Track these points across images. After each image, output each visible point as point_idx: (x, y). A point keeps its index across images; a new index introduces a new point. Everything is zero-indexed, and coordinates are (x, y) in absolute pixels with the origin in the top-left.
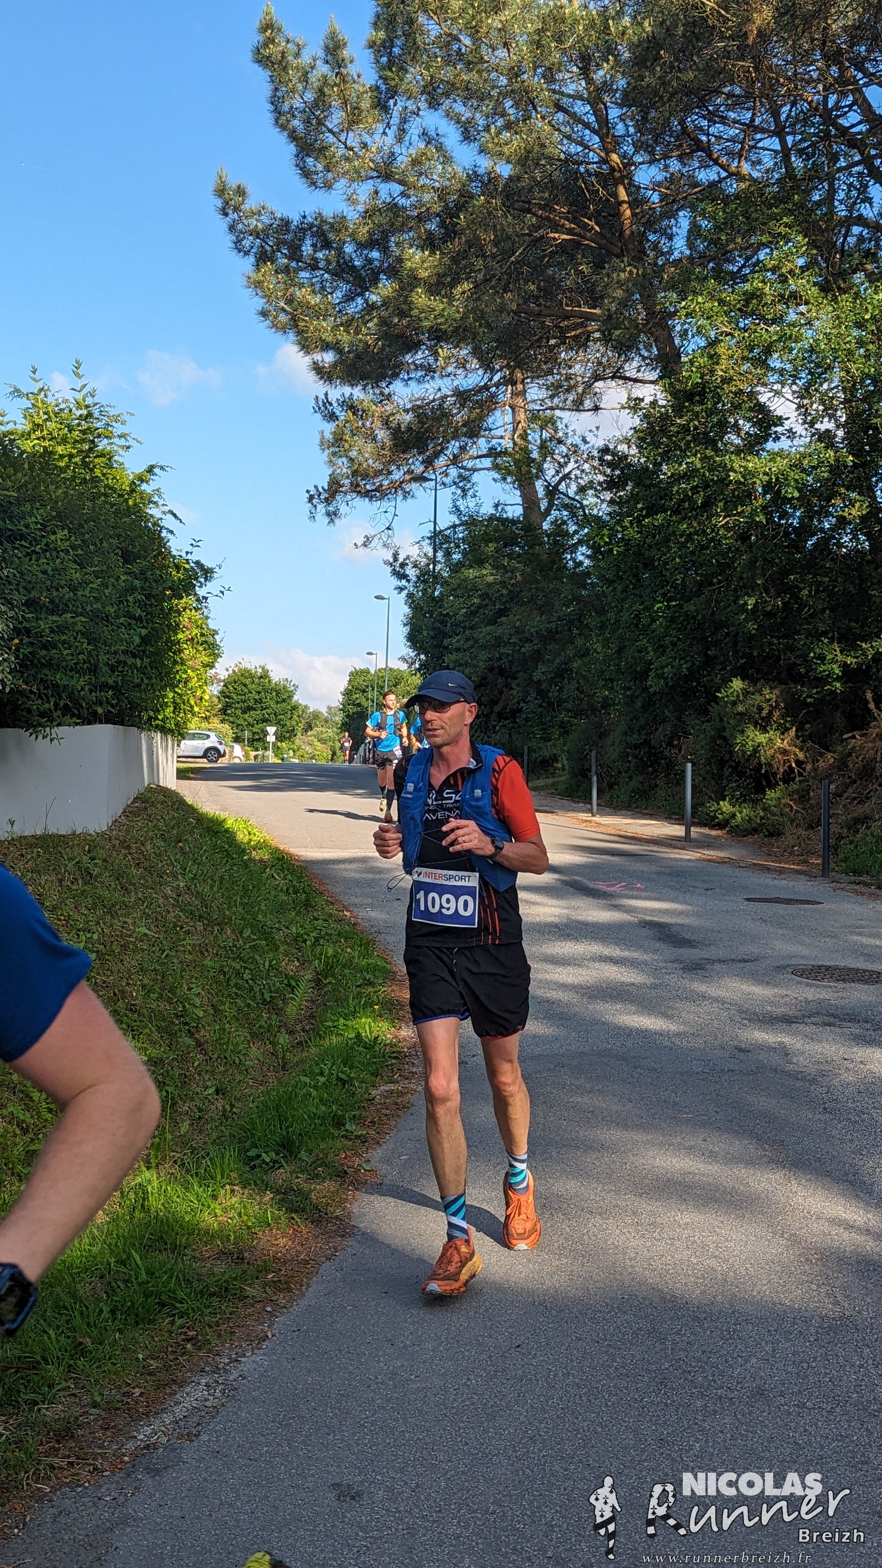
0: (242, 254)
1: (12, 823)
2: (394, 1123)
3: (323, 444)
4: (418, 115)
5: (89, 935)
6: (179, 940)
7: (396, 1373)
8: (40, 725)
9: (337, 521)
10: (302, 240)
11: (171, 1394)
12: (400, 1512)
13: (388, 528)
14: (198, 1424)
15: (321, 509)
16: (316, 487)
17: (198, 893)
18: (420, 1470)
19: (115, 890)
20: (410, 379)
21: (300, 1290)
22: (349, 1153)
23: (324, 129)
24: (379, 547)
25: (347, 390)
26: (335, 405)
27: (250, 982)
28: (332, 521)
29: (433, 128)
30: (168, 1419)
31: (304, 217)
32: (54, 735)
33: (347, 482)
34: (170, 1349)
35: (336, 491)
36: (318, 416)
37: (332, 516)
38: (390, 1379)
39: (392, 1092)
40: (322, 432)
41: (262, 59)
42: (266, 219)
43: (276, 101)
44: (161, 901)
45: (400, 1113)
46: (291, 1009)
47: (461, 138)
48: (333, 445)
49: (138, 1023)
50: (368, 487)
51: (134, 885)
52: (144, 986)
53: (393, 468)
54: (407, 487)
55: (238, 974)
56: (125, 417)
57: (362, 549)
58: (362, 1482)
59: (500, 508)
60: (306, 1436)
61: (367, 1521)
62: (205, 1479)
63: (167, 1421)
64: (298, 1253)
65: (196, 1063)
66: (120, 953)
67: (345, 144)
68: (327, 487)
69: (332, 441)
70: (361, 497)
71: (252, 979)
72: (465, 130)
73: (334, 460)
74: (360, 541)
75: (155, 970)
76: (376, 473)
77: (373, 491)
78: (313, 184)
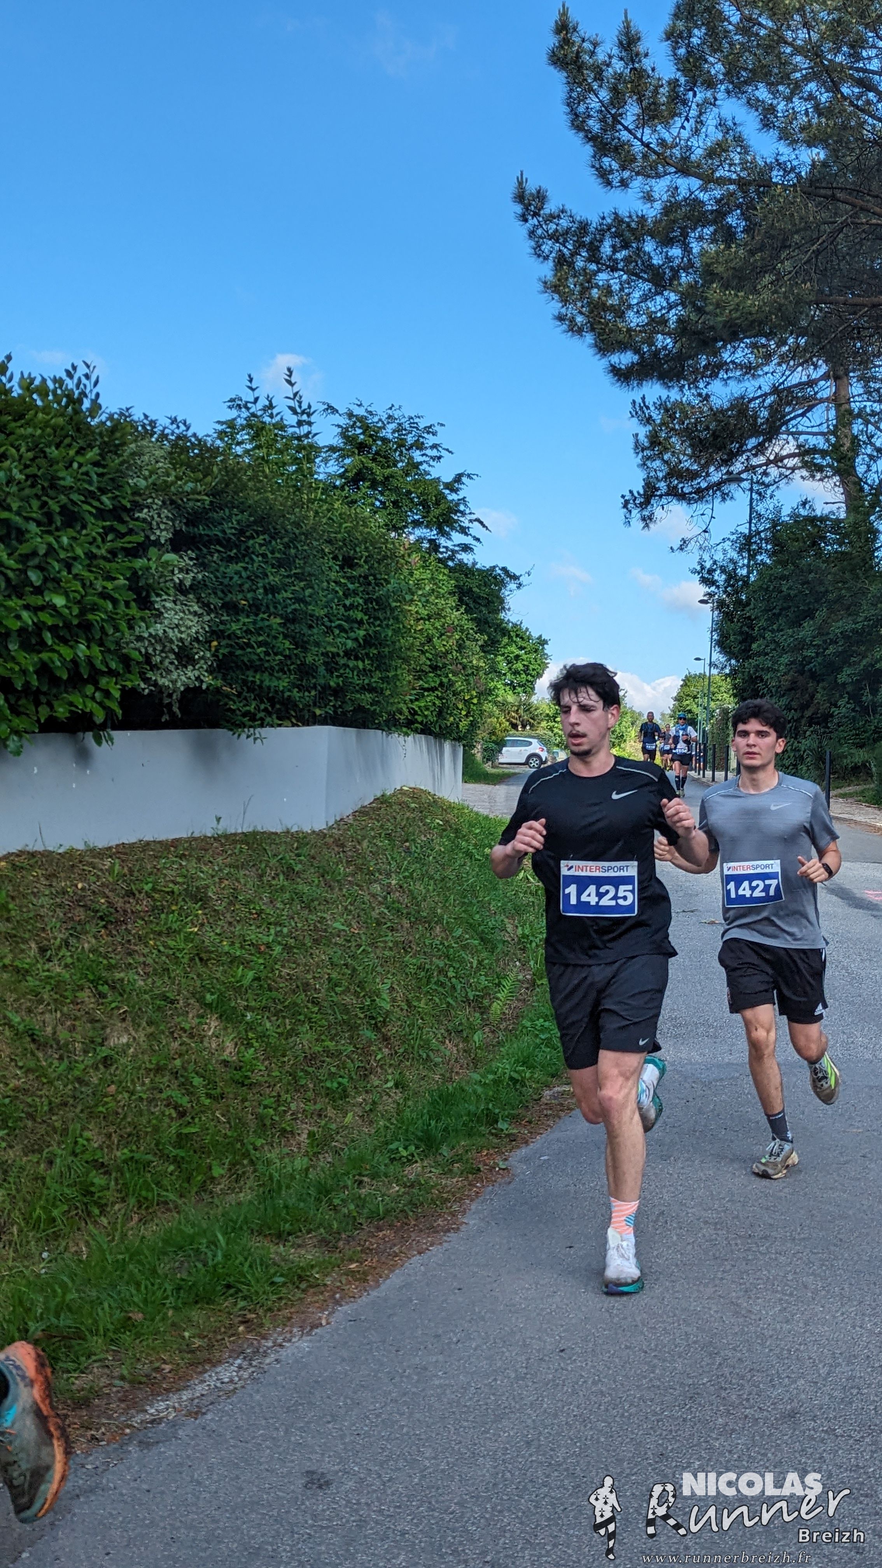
0: (541, 259)
1: (218, 820)
2: (551, 1123)
3: (638, 447)
4: (716, 105)
5: (278, 929)
6: (381, 936)
7: (426, 1369)
8: (245, 727)
9: (651, 525)
10: (601, 241)
11: (201, 1373)
12: (358, 1503)
13: (705, 531)
14: (212, 1403)
15: (635, 512)
16: (631, 492)
17: (410, 891)
18: (400, 1464)
19: (318, 886)
20: (729, 378)
21: (377, 1281)
22: (491, 1151)
23: (620, 127)
24: (695, 550)
25: (664, 393)
26: (652, 408)
27: (454, 980)
28: (647, 525)
29: (729, 118)
30: (186, 1395)
31: (603, 218)
32: (257, 735)
33: (662, 485)
34: (223, 1330)
35: (653, 495)
36: (635, 420)
37: (647, 520)
38: (418, 1374)
39: (563, 1093)
40: (637, 435)
41: (558, 62)
42: (565, 222)
43: (571, 103)
44: (367, 898)
45: (562, 1114)
46: (496, 1007)
47: (760, 126)
48: (647, 448)
49: (319, 1016)
50: (686, 490)
51: (338, 881)
52: (330, 980)
53: (712, 469)
54: (725, 488)
55: (441, 971)
56: (436, 428)
57: (678, 553)
58: (337, 1472)
59: (807, 507)
60: (308, 1422)
61: (323, 1510)
62: (188, 1457)
63: (185, 1398)
64: (395, 1245)
65: (379, 1057)
66: (311, 947)
67: (641, 140)
68: (642, 492)
69: (647, 444)
70: (679, 500)
71: (455, 977)
72: (765, 117)
73: (649, 463)
74: (677, 544)
75: (346, 965)
76: (694, 475)
77: (691, 493)
78: (609, 183)
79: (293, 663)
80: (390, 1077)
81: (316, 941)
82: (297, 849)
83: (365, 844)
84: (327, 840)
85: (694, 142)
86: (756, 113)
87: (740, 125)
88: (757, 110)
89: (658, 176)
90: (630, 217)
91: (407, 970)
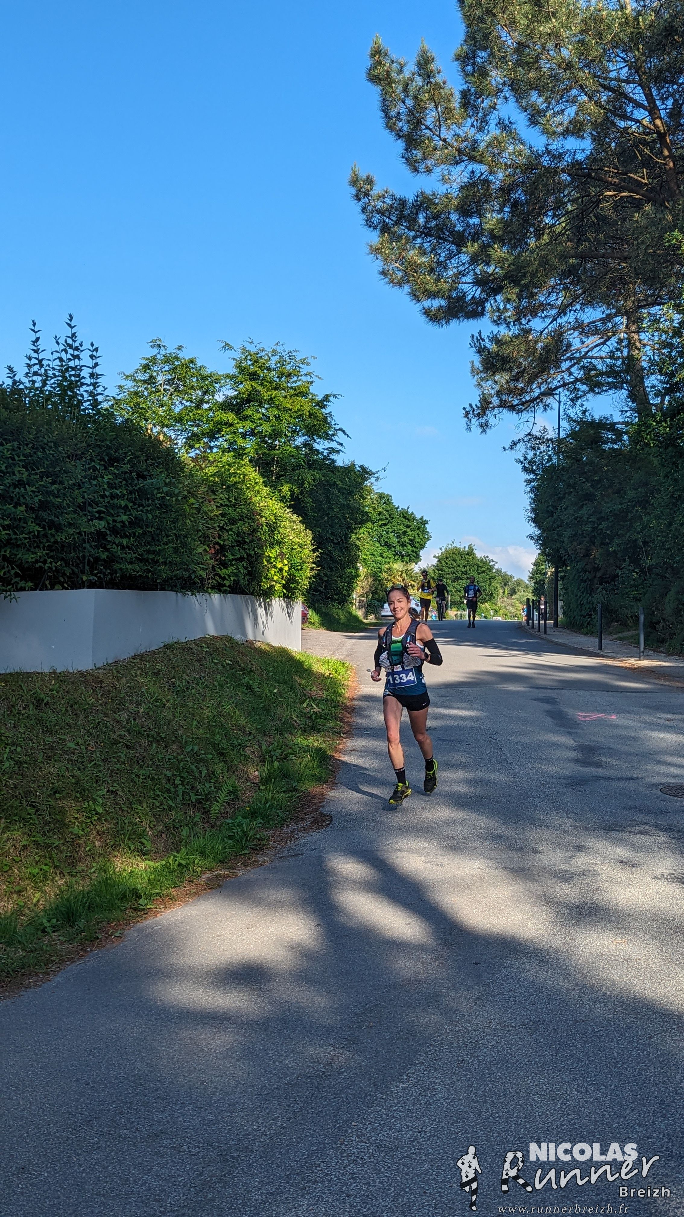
0: (372, 229)
2: (188, 899)
3: (474, 371)
4: (495, 109)
9: (487, 430)
10: (417, 214)
13: (529, 435)
15: (474, 420)
16: (470, 405)
17: (156, 717)
19: (64, 714)
20: (546, 316)
22: (120, 922)
23: (423, 127)
25: (495, 329)
26: (487, 340)
27: (179, 787)
28: (484, 431)
29: (507, 118)
31: (417, 196)
33: (495, 400)
35: (488, 408)
36: (474, 349)
37: (484, 427)
40: (474, 362)
41: (374, 79)
42: (388, 201)
43: (385, 110)
47: (528, 123)
48: (481, 372)
50: (515, 402)
53: (534, 386)
54: (544, 401)
56: (309, 360)
57: (509, 451)
65: (87, 849)
66: (42, 763)
67: (439, 136)
68: (479, 405)
69: (481, 369)
70: (510, 410)
71: (182, 784)
72: (532, 116)
73: (483, 384)
74: (507, 446)
75: (73, 776)
76: (522, 391)
77: (518, 405)
78: (416, 170)
79: (48, 541)
80: (94, 865)
81: (49, 758)
82: (54, 685)
83: (124, 680)
84: (88, 678)
85: (478, 137)
86: (525, 113)
87: (515, 123)
88: (526, 111)
89: (457, 163)
90: (434, 194)
91: (136, 779)
